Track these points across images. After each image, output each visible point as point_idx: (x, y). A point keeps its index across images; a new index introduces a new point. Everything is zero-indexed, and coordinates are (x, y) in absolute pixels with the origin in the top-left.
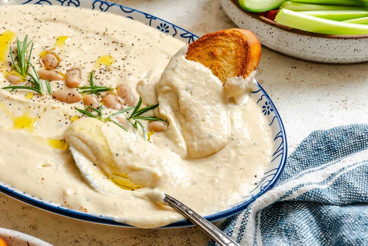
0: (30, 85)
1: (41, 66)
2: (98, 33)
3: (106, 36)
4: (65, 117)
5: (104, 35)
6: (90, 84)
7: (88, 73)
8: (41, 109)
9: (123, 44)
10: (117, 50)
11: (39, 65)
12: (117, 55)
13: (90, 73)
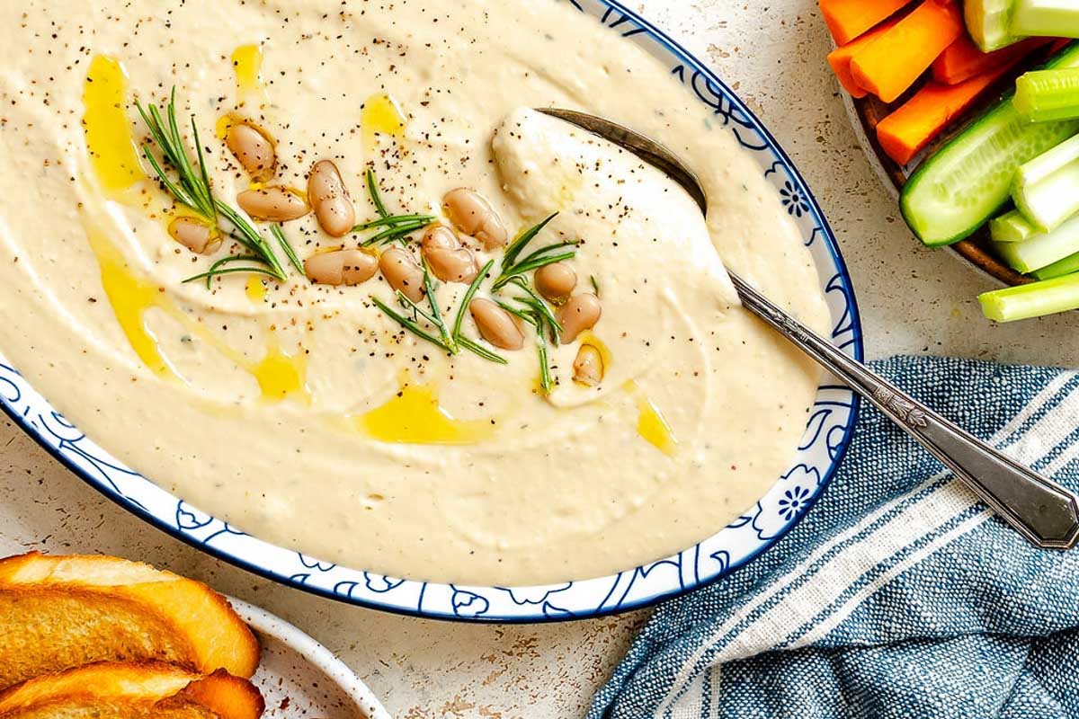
0: (242, 250)
1: (238, 175)
2: (325, 16)
3: (348, 23)
4: (362, 337)
5: (344, 20)
6: (377, 212)
7: (358, 175)
8: (302, 328)
9: (404, 47)
10: (394, 70)
11: (231, 173)
12: (403, 89)
13: (364, 174)
